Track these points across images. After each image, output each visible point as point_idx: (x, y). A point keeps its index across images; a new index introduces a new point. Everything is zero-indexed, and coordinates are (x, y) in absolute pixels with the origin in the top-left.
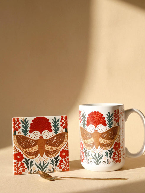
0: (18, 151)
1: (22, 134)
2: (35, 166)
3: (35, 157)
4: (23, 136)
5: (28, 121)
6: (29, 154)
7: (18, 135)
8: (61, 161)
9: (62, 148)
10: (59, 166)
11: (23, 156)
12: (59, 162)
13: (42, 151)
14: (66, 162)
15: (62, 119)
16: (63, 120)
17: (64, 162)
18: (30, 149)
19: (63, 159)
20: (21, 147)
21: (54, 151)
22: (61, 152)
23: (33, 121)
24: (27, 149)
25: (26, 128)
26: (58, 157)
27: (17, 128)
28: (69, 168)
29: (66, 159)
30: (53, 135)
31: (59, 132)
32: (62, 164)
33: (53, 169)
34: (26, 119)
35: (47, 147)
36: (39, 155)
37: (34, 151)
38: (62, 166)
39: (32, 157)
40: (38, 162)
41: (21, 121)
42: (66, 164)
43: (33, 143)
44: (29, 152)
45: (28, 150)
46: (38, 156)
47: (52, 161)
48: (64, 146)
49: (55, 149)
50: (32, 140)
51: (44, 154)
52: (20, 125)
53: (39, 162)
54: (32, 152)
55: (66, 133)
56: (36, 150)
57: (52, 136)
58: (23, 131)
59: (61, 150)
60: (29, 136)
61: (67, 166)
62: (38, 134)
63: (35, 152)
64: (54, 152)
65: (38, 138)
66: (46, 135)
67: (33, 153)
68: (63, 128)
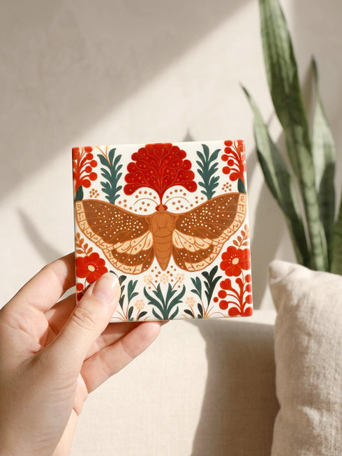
0: (91, 249)
1: (103, 197)
2: (141, 296)
3: (142, 271)
4: (104, 204)
5: (119, 157)
6: (123, 258)
7: (91, 202)
8: (226, 284)
9: (230, 243)
10: (220, 300)
11: (106, 266)
12: (218, 288)
13: (162, 252)
14: (241, 285)
15: (228, 150)
16: (231, 154)
17: (235, 286)
18: (127, 244)
19: (233, 279)
20: (99, 238)
21: (201, 251)
22: (224, 256)
23: (134, 157)
24: (119, 244)
25: (113, 178)
26: (215, 270)
27: (87, 178)
28: (251, 305)
29: (241, 277)
30: (199, 200)
31: (218, 192)
32: (228, 292)
33: (200, 307)
34: (112, 152)
35: (181, 240)
36: (155, 263)
37: (139, 249)
38: (227, 299)
39: (133, 268)
40: (151, 285)
41: (98, 155)
42: (242, 293)
43: (137, 224)
44: (125, 255)
45: (121, 247)
46: (152, 267)
47: (197, 283)
48: (234, 237)
49: (206, 246)
50: (135, 216)
51: (172, 262)
52: (96, 170)
53: (156, 285)
54: (134, 252)
55: (241, 195)
56: (146, 248)
57: (195, 206)
58: (106, 188)
59: (224, 250)
60: (123, 203)
61: (244, 301)
62: (152, 197)
63: (142, 252)
64: (203, 255)
65: (151, 210)
66: (176, 200)
67: (136, 256)
68: (233, 178)
